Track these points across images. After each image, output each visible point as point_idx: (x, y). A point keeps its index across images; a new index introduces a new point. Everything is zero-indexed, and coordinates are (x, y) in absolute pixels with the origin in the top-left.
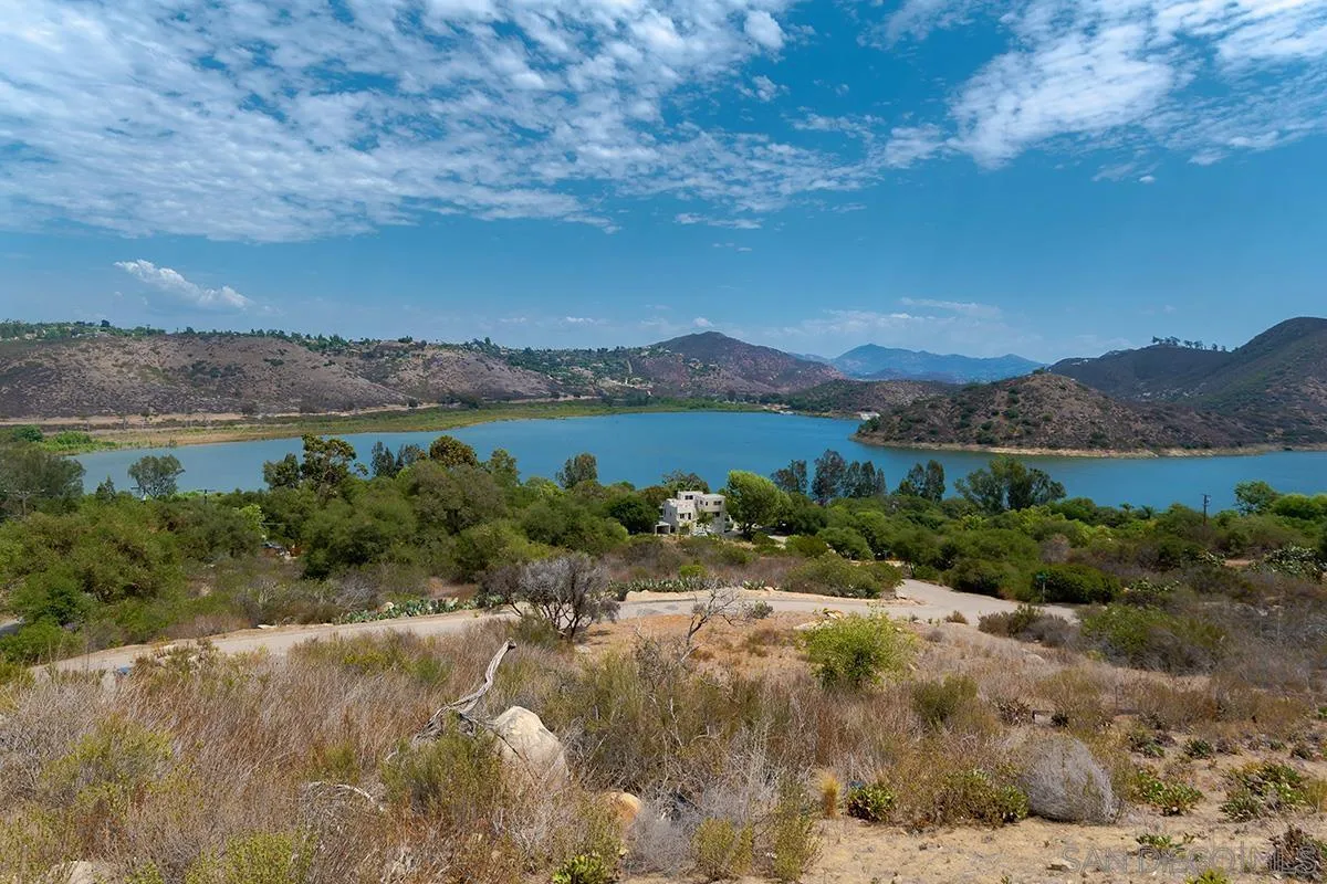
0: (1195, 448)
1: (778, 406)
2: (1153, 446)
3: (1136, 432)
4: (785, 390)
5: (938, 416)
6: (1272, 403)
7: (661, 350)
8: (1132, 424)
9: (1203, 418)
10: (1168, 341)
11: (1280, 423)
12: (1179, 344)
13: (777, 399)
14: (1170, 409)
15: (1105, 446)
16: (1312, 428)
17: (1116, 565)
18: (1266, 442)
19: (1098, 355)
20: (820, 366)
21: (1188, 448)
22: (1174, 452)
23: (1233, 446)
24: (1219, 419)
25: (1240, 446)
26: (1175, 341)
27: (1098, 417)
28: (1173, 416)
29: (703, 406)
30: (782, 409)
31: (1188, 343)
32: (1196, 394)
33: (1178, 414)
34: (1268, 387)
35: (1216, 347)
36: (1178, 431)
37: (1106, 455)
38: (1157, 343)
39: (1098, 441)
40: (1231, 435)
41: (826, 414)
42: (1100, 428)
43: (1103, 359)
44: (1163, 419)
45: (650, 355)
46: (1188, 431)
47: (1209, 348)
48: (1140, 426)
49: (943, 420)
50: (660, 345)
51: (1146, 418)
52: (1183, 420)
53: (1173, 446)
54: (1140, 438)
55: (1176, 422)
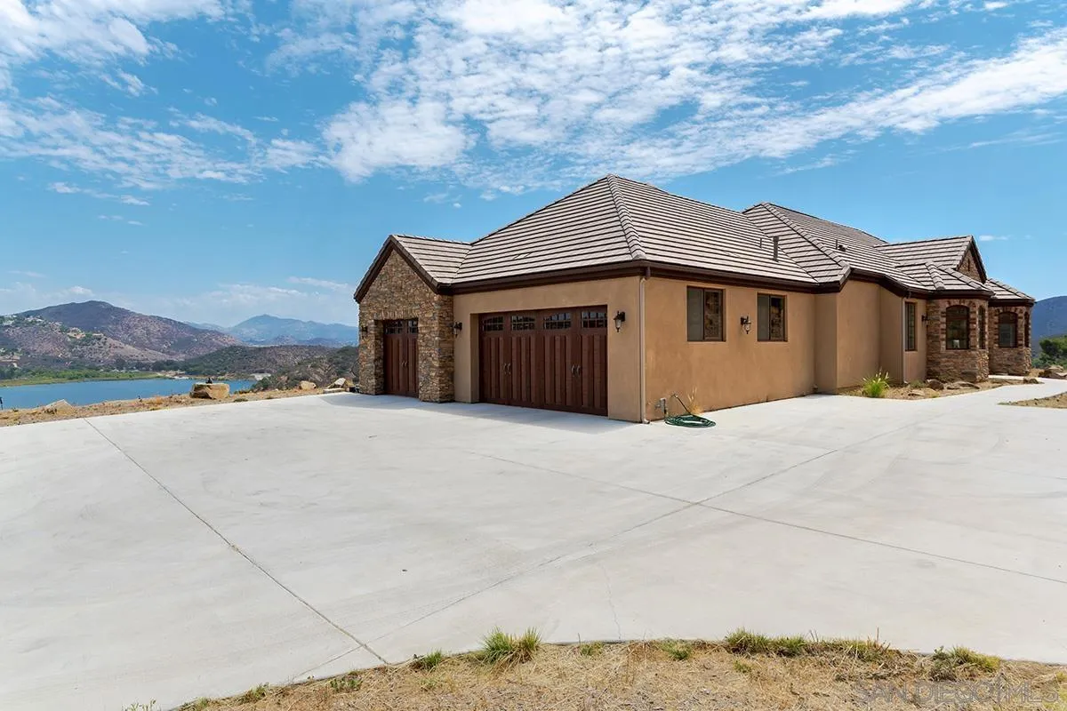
1: (173, 373)
4: (180, 358)
5: (317, 373)
7: (30, 320)
13: (170, 366)
20: (217, 334)
29: (86, 376)
30: (176, 375)
41: (221, 377)
45: (16, 325)
49: (322, 376)
50: (28, 314)
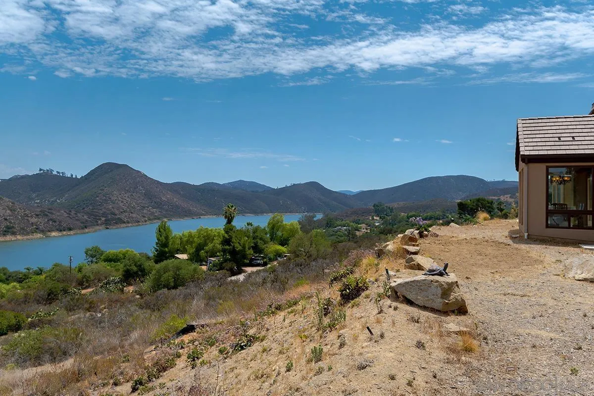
0: (64, 231)
2: (42, 231)
3: (32, 223)
6: (100, 205)
8: (29, 219)
9: (67, 214)
10: (48, 171)
11: (104, 215)
12: (54, 173)
14: (50, 209)
15: (14, 234)
16: (117, 217)
17: (23, 305)
18: (98, 225)
19: (7, 178)
21: (61, 231)
22: (54, 234)
23: (83, 229)
24: (76, 214)
25: (86, 228)
26: (52, 171)
27: (10, 216)
28: (52, 213)
31: (58, 172)
32: (64, 201)
33: (54, 212)
34: (97, 197)
35: (72, 175)
36: (55, 222)
37: (15, 239)
38: (42, 172)
39: (9, 230)
40: (82, 223)
42: (10, 222)
43: (10, 180)
44: (47, 215)
46: (60, 222)
47: (69, 176)
48: (34, 220)
51: (37, 215)
52: (58, 216)
53: (53, 231)
54: (34, 227)
55: (54, 217)
